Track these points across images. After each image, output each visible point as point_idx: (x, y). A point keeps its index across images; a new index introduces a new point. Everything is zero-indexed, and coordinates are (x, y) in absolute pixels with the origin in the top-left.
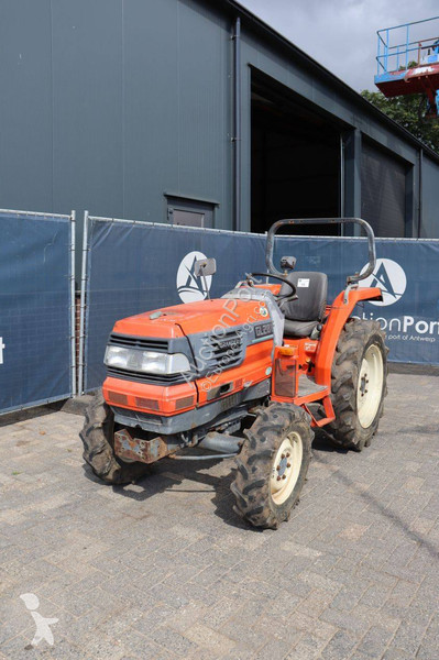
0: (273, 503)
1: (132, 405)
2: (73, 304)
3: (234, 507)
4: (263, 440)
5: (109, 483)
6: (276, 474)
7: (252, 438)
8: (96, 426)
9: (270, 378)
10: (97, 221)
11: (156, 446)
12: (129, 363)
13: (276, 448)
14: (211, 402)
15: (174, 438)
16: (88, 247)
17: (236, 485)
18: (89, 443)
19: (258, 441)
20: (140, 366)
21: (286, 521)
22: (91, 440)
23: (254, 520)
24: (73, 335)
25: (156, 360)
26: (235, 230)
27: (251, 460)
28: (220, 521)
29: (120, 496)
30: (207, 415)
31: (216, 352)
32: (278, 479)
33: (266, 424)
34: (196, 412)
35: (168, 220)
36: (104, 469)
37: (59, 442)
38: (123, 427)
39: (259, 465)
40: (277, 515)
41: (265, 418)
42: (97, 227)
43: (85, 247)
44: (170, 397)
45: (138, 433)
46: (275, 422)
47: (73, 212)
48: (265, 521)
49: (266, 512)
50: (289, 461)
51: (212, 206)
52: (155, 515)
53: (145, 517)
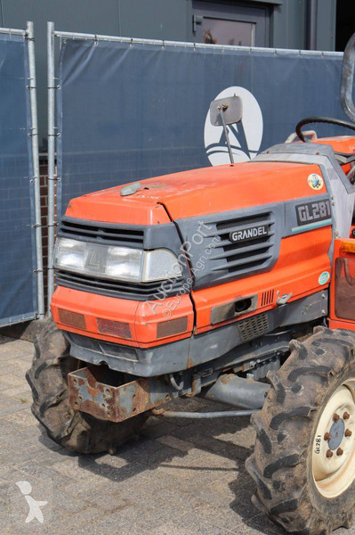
0: (318, 496)
1: (93, 330)
2: (37, 174)
3: (253, 498)
4: (296, 389)
5: (73, 452)
6: (324, 446)
7: (280, 386)
8: (50, 362)
9: (328, 289)
10: (70, 41)
11: (130, 395)
12: (88, 265)
13: (319, 405)
14: (218, 327)
15: (159, 382)
16: (56, 82)
17: (254, 461)
18: (39, 389)
19: (288, 391)
20: (103, 269)
21: (345, 526)
22: (43, 385)
23: (286, 521)
24: (38, 222)
25: (125, 259)
26: (307, 48)
27: (275, 423)
28: (235, 520)
29: (87, 472)
30: (213, 348)
31: (226, 248)
32: (329, 455)
33: (304, 364)
34: (193, 342)
35: (193, 36)
36: (62, 429)
37: (10, 387)
38: (83, 364)
39: (289, 431)
40: (325, 517)
41: (303, 354)
42: (69, 50)
43: (51, 84)
44: (147, 318)
45: (105, 375)
46: (319, 361)
47: (30, 24)
48: (302, 525)
49: (303, 510)
50: (347, 425)
51: (270, 8)
52: (135, 506)
53: (120, 508)
